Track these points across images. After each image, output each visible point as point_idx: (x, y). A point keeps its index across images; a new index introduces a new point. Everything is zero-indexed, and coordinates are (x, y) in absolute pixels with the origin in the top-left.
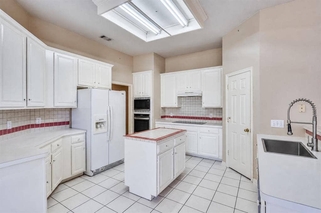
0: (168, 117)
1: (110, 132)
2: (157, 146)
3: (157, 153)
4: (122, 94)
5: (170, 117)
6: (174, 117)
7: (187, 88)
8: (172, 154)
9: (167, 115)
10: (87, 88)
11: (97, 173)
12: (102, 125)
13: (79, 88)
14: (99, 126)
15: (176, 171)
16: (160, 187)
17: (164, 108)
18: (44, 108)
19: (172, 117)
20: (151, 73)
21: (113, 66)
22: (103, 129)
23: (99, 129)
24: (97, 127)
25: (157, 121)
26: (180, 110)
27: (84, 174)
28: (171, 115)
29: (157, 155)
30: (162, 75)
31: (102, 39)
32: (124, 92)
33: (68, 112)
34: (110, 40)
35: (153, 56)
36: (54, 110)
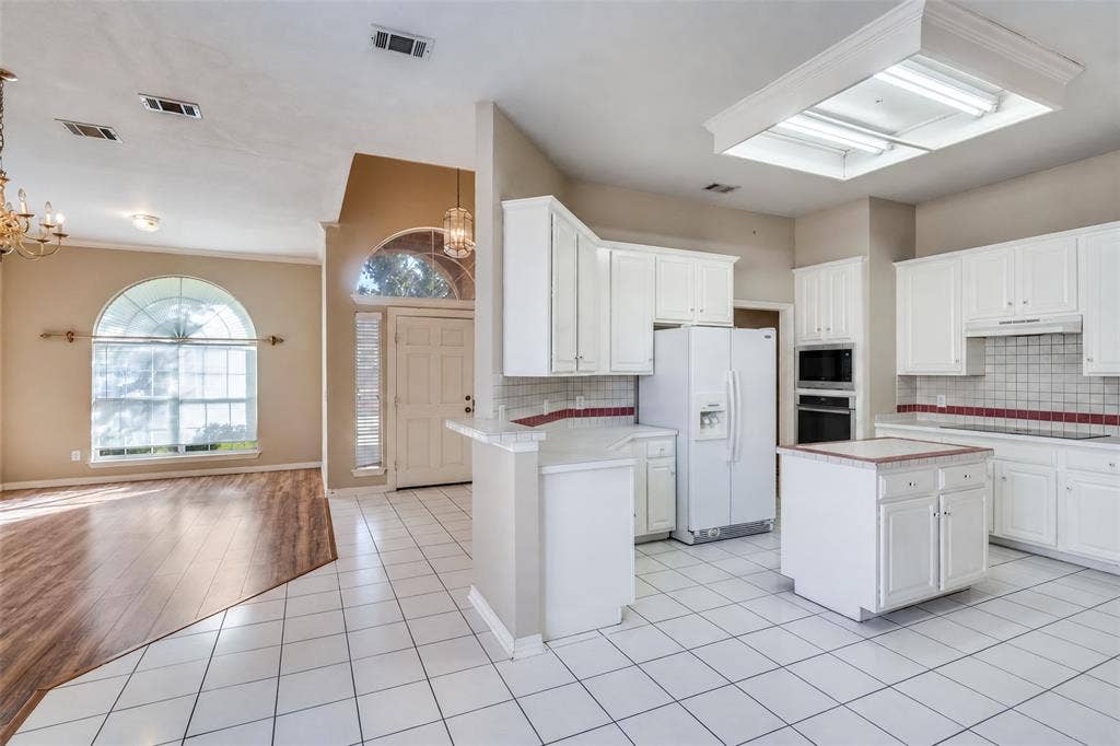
0: (925, 408)
1: (735, 441)
2: (878, 479)
3: (877, 496)
4: (766, 337)
5: (933, 409)
6: (951, 410)
7: (1010, 304)
8: (932, 514)
9: (920, 401)
10: (679, 326)
11: (703, 540)
12: (715, 420)
13: (657, 327)
14: (707, 421)
15: (947, 572)
16: (888, 594)
17: (909, 380)
18: (596, 374)
19: (942, 410)
20: (860, 263)
21: (735, 259)
22: (717, 430)
23: (708, 429)
24: (702, 423)
25: (882, 421)
26: (981, 386)
27: (671, 537)
28: (942, 403)
29: (879, 503)
30: (901, 268)
31: (710, 192)
32: (771, 331)
33: (631, 386)
34: (728, 189)
35: (868, 210)
36: (611, 378)
